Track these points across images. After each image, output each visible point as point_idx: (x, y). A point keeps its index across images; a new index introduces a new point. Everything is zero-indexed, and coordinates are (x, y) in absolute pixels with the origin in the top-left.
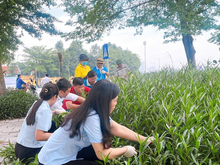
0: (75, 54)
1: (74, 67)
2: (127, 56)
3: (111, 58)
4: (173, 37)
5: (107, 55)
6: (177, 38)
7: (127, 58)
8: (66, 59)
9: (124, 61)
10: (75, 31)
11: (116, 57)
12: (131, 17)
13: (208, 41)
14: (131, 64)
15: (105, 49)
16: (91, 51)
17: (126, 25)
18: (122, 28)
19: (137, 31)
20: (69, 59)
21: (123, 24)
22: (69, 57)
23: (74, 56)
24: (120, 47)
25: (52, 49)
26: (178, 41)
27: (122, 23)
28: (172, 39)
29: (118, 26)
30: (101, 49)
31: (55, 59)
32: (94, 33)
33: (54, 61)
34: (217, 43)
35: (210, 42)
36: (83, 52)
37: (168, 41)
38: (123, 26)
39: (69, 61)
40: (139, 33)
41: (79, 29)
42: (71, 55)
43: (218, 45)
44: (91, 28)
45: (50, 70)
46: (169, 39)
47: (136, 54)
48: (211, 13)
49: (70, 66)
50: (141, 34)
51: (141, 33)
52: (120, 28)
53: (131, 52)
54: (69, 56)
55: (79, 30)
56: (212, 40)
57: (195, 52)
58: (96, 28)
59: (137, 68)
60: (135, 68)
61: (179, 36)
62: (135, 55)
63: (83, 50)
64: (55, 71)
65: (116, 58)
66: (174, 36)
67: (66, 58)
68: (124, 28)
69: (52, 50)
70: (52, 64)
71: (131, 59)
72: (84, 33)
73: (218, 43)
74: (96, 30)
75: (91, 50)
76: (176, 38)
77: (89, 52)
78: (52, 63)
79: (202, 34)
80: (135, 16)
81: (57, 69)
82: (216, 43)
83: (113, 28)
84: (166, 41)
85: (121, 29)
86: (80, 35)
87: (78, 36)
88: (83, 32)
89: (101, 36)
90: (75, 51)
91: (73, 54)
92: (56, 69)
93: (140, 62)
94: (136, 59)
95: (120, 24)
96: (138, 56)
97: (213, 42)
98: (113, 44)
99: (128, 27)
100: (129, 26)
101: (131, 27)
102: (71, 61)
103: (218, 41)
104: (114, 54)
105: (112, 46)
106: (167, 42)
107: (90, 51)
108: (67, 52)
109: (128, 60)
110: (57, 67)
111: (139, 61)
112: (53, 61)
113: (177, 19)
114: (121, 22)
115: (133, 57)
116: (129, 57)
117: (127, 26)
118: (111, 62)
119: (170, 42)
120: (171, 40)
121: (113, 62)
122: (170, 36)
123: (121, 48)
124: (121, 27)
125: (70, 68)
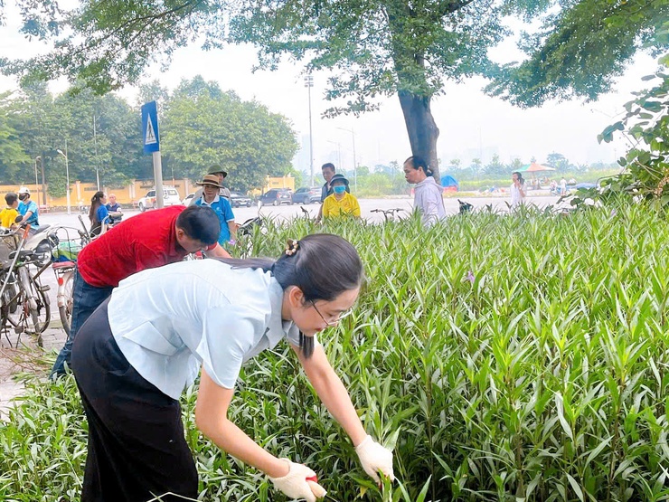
0: (86, 110)
1: (84, 152)
2: (252, 122)
3: (202, 125)
4: (354, 98)
5: (154, 138)
6: (367, 99)
7: (255, 128)
8: (57, 128)
9: (246, 136)
10: (50, 55)
11: (218, 123)
12: (243, 12)
13: (486, 91)
14: (266, 147)
15: (149, 120)
16: (139, 103)
17: (227, 36)
18: (215, 45)
19: (261, 59)
20: (68, 128)
21: (218, 34)
22: (65, 121)
23: (83, 117)
24: (231, 92)
25: (9, 93)
26: (368, 110)
27: (215, 31)
28: (349, 103)
29: (202, 39)
30: (172, 98)
31: (19, 126)
32: (118, 61)
33: (19, 132)
34: (511, 99)
35: (490, 93)
36: (113, 106)
37: (338, 112)
38: (216, 40)
39: (68, 135)
40: (269, 65)
41: (65, 49)
42: (74, 115)
43: (513, 104)
44: (106, 46)
45: (4, 162)
46: (340, 102)
47: (282, 114)
48: (493, 6)
49: (71, 151)
50: (273, 68)
51: (276, 64)
52: (206, 46)
53: (265, 108)
54: (67, 118)
55: (65, 51)
56: (497, 87)
57: (436, 132)
58: (125, 45)
59: (285, 159)
60: (279, 158)
61: (373, 96)
62: (278, 118)
63: (113, 99)
64: (21, 165)
65: (220, 127)
66: (356, 95)
67: (55, 122)
68: (220, 46)
69: (9, 97)
70: (11, 142)
71: (265, 131)
72: (82, 62)
73: (514, 97)
74: (124, 54)
75: (141, 99)
76: (362, 102)
77: (133, 105)
78: (11, 138)
79: (443, 91)
80: (258, 9)
81: (29, 160)
82: (507, 98)
83: (185, 45)
84: (331, 110)
85: (212, 47)
86: (69, 66)
87: (62, 70)
88: (80, 56)
89: (141, 74)
90: (88, 100)
91: (79, 112)
92: (24, 159)
93: (293, 141)
94: (281, 131)
95: (208, 33)
96: (288, 121)
97: (501, 95)
98: (211, 82)
99: (233, 44)
100: (238, 40)
101: (243, 43)
102: (74, 133)
103: (512, 92)
104: (213, 113)
105: (208, 88)
106: (333, 112)
107: (136, 102)
108: (59, 103)
109: (255, 135)
110: (27, 152)
111: (292, 137)
112: (15, 133)
113: (368, 38)
114: (211, 27)
115: (272, 126)
116: (259, 124)
117: (230, 41)
118: (202, 139)
119: (343, 114)
120: (347, 107)
121: (209, 138)
122: (343, 95)
123: (234, 96)
124: (210, 43)
125: (70, 155)
